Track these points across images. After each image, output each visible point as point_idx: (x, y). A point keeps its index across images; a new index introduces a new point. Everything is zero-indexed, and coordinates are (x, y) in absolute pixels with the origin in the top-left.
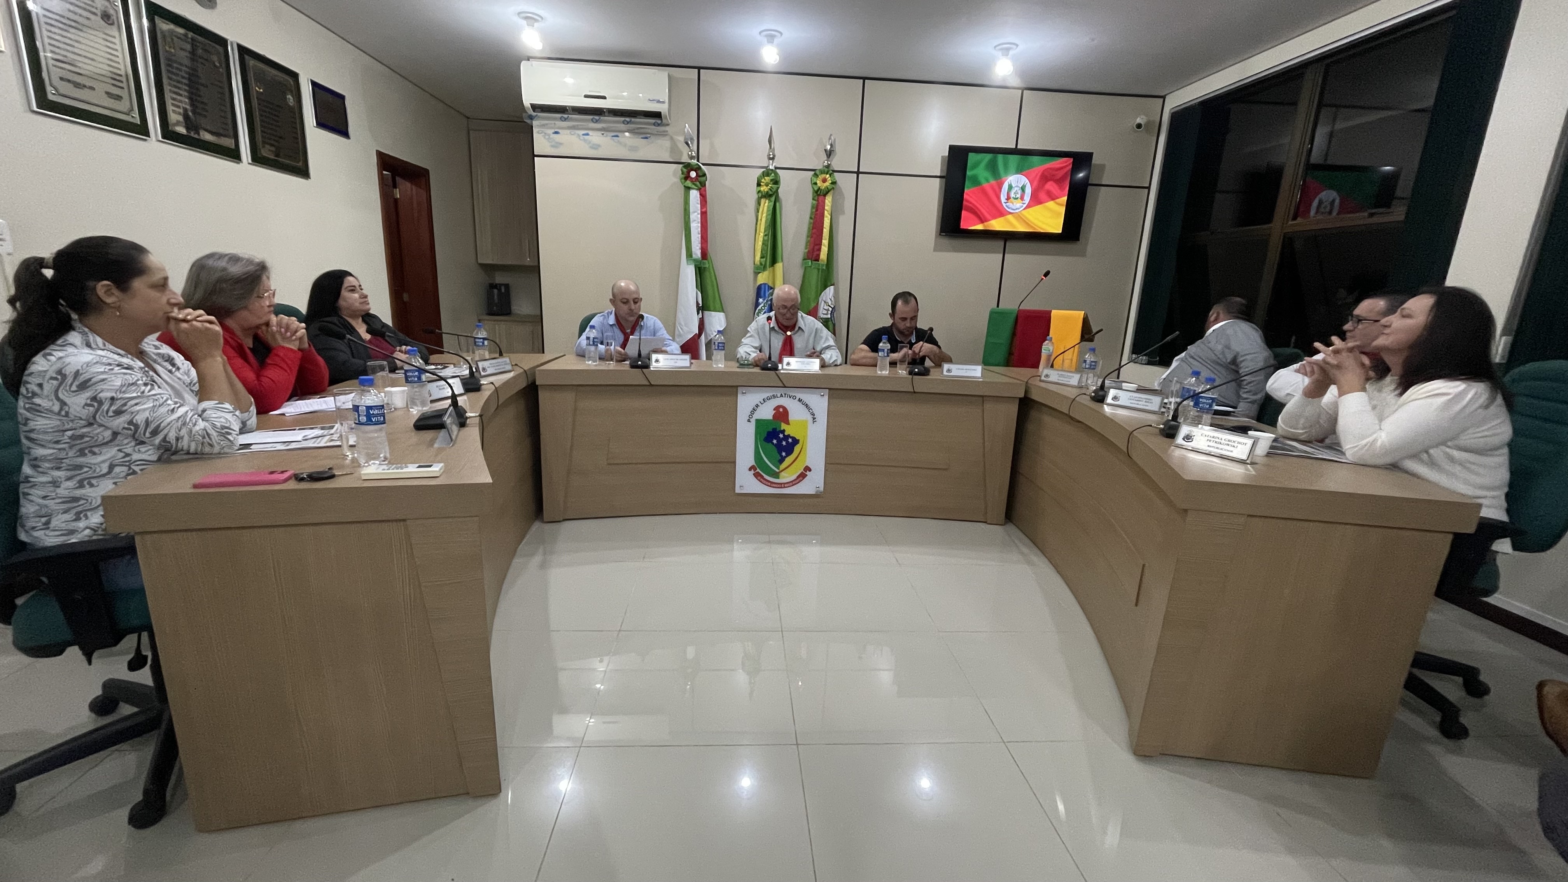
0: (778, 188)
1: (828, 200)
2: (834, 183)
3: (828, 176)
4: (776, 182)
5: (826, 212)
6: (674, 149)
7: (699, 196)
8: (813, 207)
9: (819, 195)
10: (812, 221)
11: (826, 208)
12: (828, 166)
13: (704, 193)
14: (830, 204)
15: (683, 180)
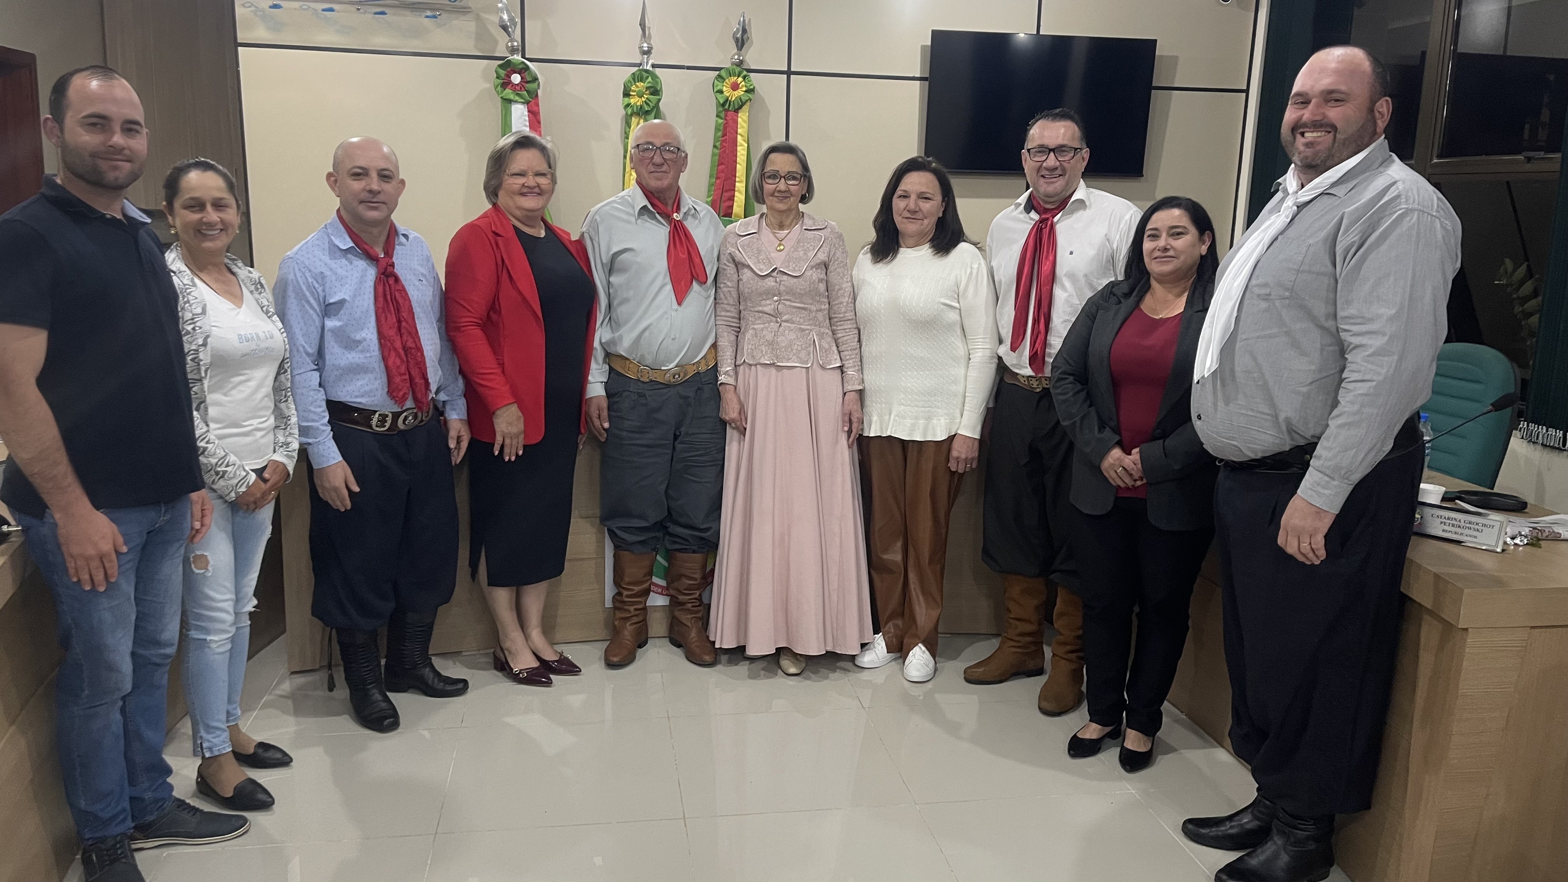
0: (660, 100)
1: (743, 118)
2: (750, 91)
3: (740, 79)
4: (655, 91)
5: (739, 137)
6: (482, 34)
7: (526, 113)
8: (717, 129)
9: (727, 111)
10: (717, 151)
11: (739, 131)
12: (740, 63)
13: (535, 109)
14: (746, 125)
15: (499, 88)
